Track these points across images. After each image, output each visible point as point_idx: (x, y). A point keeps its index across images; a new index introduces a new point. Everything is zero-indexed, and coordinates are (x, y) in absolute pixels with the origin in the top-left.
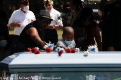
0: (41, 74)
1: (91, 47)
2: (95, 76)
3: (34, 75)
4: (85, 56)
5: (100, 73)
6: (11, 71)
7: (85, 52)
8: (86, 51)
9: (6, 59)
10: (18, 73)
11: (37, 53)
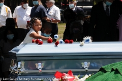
0: (44, 62)
1: (86, 38)
2: (89, 63)
3: (38, 63)
4: (81, 46)
5: (93, 60)
6: (18, 59)
7: (81, 43)
8: (82, 41)
9: (14, 49)
10: (25, 60)
11: (41, 43)
